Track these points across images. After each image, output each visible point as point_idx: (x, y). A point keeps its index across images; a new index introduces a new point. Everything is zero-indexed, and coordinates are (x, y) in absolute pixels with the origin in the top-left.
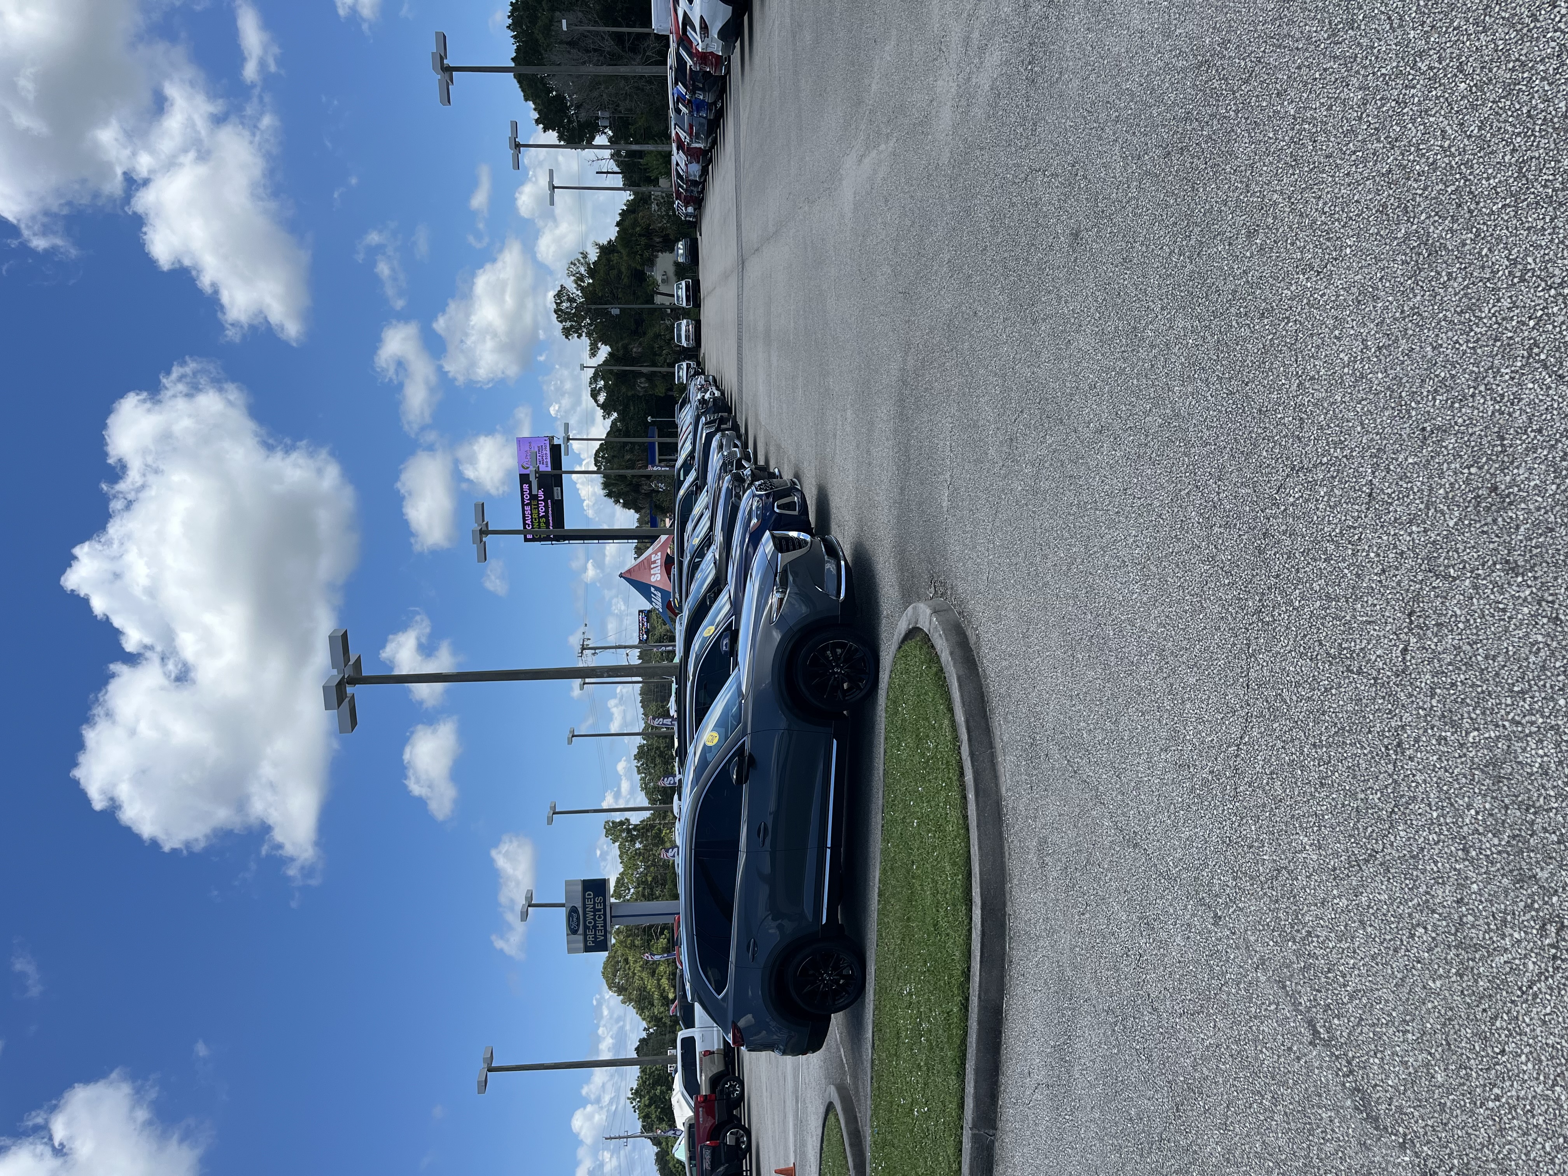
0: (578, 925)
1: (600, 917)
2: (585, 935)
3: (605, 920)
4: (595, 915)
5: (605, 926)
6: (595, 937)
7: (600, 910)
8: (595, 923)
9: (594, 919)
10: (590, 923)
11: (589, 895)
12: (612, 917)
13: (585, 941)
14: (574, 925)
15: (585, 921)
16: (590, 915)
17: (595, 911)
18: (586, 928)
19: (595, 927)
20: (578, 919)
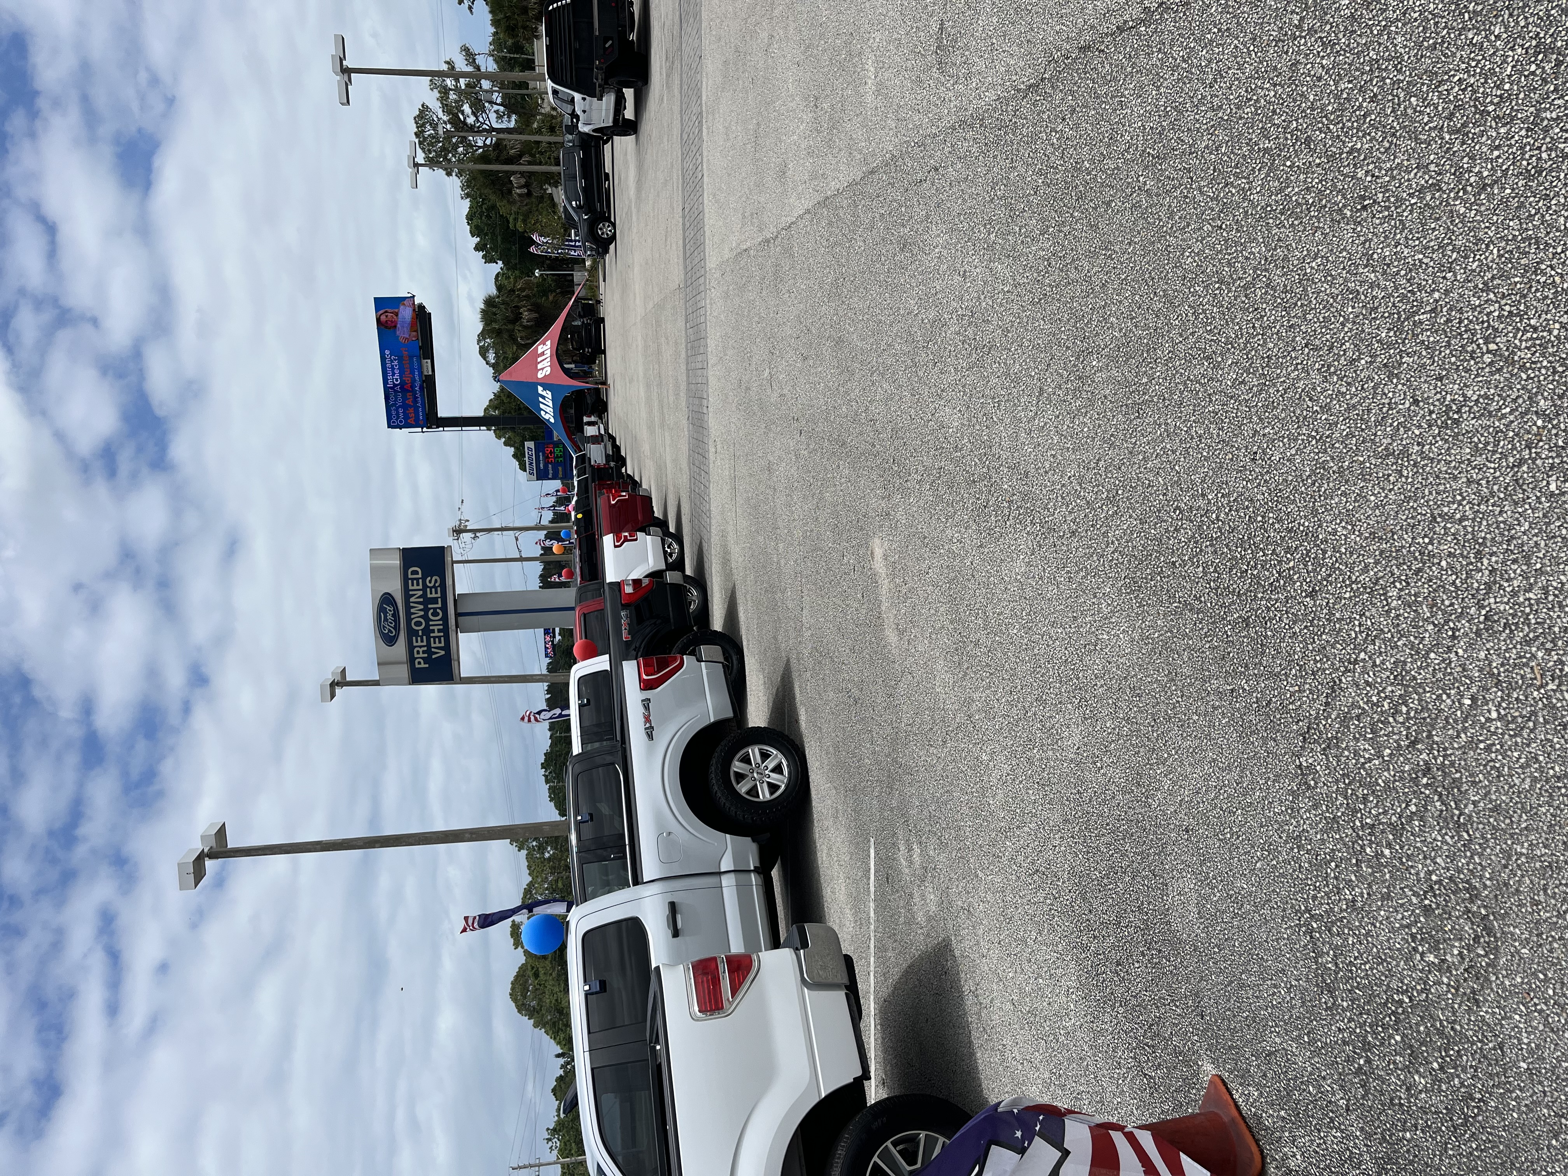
0: (397, 628)
1: (435, 614)
2: (411, 648)
3: (445, 619)
4: (426, 610)
5: (445, 630)
6: (429, 651)
7: (434, 601)
8: (427, 625)
9: (425, 617)
10: (418, 624)
11: (414, 573)
12: (458, 615)
13: (412, 659)
14: (389, 627)
15: (409, 620)
16: (417, 611)
17: (426, 601)
18: (411, 633)
19: (427, 631)
20: (396, 615)
